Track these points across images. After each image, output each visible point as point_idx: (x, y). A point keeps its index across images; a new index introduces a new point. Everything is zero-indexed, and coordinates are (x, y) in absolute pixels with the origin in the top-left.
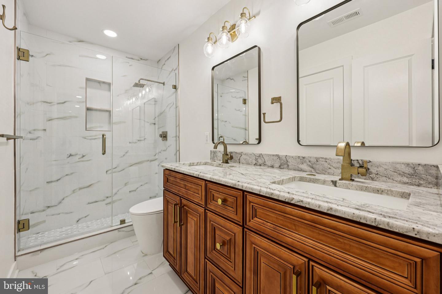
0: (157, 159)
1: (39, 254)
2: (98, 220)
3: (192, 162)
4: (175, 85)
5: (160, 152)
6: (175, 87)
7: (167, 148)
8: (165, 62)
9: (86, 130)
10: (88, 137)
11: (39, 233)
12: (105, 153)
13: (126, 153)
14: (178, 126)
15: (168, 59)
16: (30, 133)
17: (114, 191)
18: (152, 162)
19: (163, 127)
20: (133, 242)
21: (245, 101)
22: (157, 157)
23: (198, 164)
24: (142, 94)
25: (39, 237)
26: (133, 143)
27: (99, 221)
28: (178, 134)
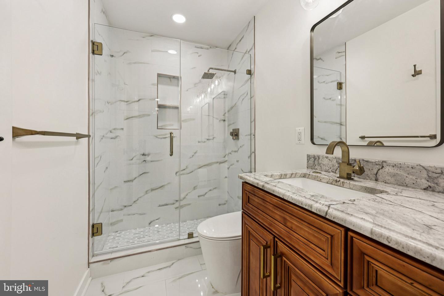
0: (227, 161)
1: (109, 263)
2: (168, 224)
3: (283, 173)
4: (250, 69)
5: (231, 154)
6: (249, 72)
7: (239, 149)
8: (237, 45)
9: (158, 129)
10: (159, 135)
11: (117, 232)
12: (173, 154)
13: (195, 153)
14: (253, 121)
15: (240, 41)
16: (111, 132)
17: (182, 196)
18: (222, 165)
19: (233, 123)
20: (201, 264)
21: (340, 86)
22: (226, 158)
23: (293, 176)
24: (211, 89)
25: (117, 237)
26: (202, 142)
27: (168, 226)
28: (253, 132)
